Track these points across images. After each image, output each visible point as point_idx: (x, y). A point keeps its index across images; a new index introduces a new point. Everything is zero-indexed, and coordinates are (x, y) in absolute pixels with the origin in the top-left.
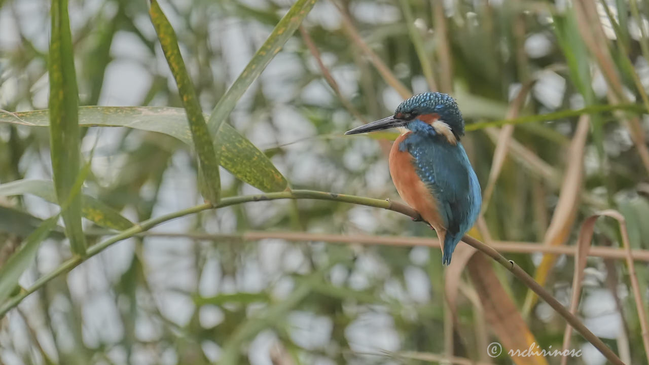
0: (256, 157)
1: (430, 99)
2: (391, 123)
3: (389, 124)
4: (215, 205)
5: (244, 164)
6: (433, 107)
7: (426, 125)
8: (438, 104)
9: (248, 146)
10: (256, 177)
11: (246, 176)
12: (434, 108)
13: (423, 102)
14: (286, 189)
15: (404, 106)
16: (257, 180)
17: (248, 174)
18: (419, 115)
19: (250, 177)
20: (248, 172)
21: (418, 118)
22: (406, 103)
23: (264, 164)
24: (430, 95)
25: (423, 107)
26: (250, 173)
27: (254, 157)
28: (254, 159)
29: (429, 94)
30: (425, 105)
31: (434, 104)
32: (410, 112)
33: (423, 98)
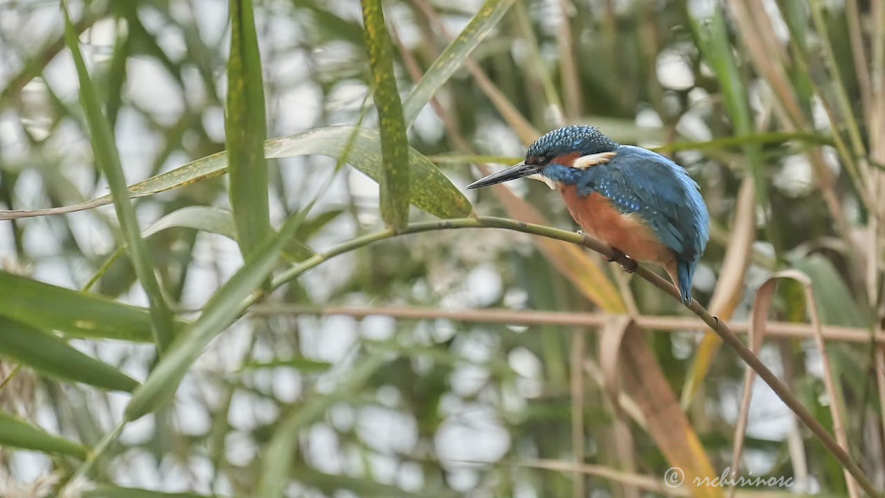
0: (431, 175)
1: (566, 135)
2: (521, 170)
3: (520, 172)
4: (400, 231)
5: (417, 185)
6: (570, 145)
7: (566, 169)
8: (576, 140)
9: (420, 161)
10: (432, 201)
11: (419, 200)
12: (572, 145)
13: (557, 140)
14: (470, 216)
15: (535, 148)
16: (434, 205)
17: (422, 197)
18: (556, 157)
19: (424, 201)
20: (421, 194)
21: (554, 161)
22: (538, 144)
23: (441, 183)
24: (566, 130)
25: (559, 145)
26: (424, 195)
27: (429, 175)
28: (429, 178)
29: (564, 129)
30: (561, 143)
31: (571, 140)
32: (544, 155)
33: (557, 135)
